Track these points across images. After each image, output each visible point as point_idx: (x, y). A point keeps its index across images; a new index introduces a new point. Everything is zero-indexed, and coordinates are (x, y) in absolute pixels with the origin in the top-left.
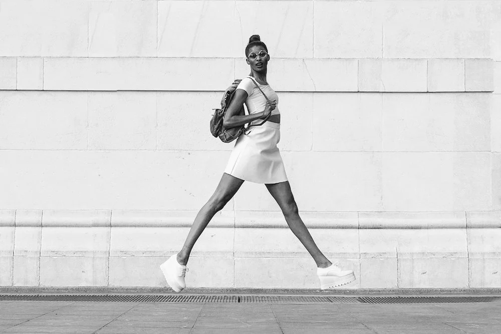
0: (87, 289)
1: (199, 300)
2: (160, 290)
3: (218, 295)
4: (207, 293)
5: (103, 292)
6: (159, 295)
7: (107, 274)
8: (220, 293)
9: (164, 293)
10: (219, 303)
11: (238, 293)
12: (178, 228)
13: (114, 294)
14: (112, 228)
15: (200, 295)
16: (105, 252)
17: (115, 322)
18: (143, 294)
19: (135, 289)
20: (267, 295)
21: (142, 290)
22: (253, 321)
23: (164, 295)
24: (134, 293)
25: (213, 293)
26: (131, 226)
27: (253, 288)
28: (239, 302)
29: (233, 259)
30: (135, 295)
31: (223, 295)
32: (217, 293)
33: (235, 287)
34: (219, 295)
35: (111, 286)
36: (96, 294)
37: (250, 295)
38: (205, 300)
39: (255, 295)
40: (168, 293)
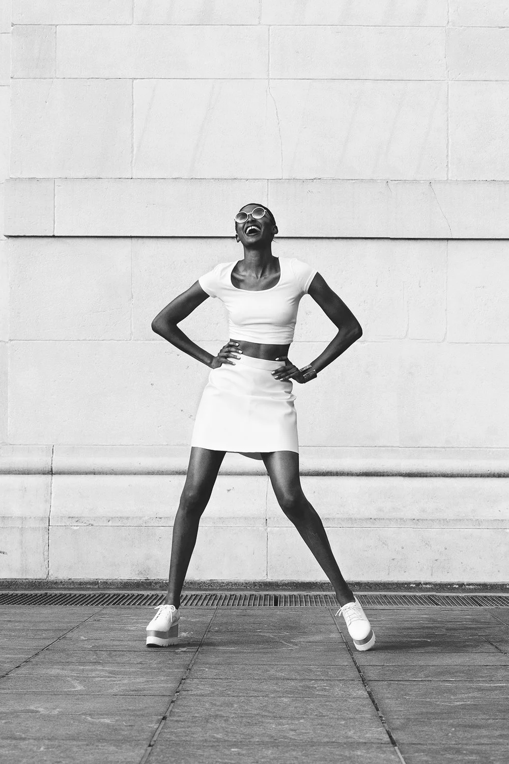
0: (11, 582)
1: (206, 602)
2: (138, 585)
3: (238, 593)
4: (220, 590)
5: (39, 589)
6: (136, 593)
7: (46, 557)
8: (242, 590)
9: (145, 589)
10: (242, 607)
11: (275, 590)
12: (169, 476)
13: (58, 592)
14: (54, 475)
15: (207, 593)
16: (42, 519)
17: (62, 641)
18: (109, 592)
19: (95, 583)
20: (325, 593)
21: (106, 584)
22: (302, 640)
23: (145, 593)
24: (93, 589)
25: (230, 590)
26: (86, 473)
27: (300, 581)
28: (276, 604)
29: (266, 529)
30: (95, 592)
31: (248, 593)
32: (236, 590)
33: (269, 579)
34: (242, 593)
35: (52, 578)
36: (26, 592)
37: (296, 593)
38: (216, 602)
39: (305, 593)
40: (152, 589)
